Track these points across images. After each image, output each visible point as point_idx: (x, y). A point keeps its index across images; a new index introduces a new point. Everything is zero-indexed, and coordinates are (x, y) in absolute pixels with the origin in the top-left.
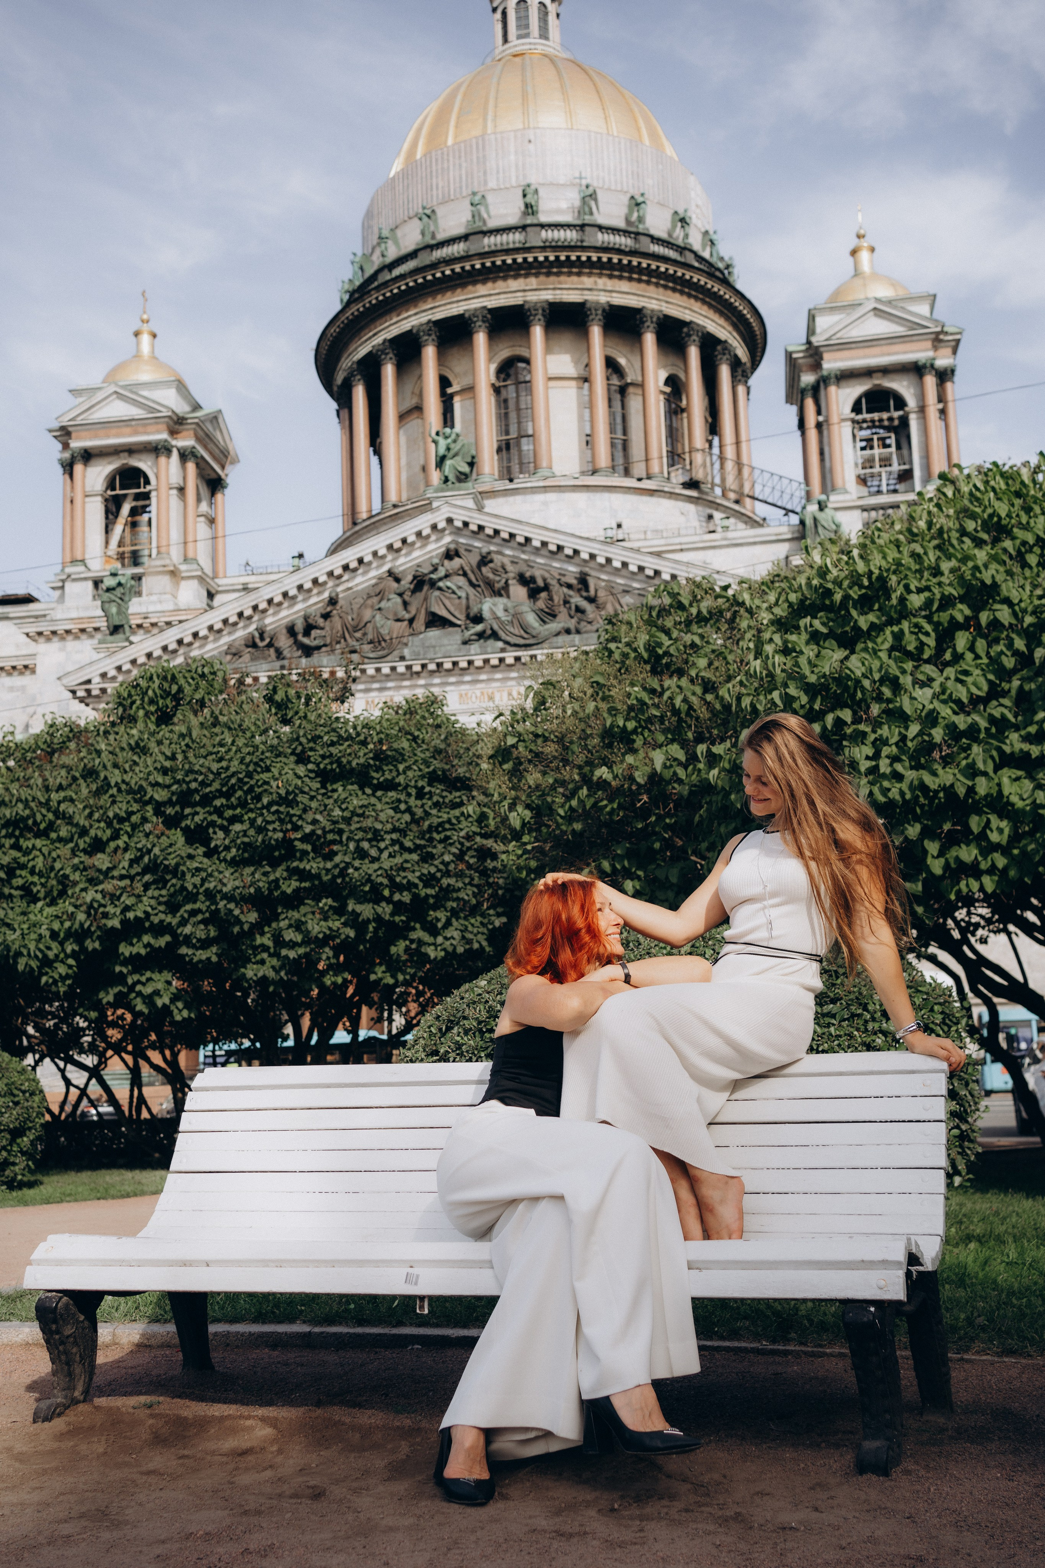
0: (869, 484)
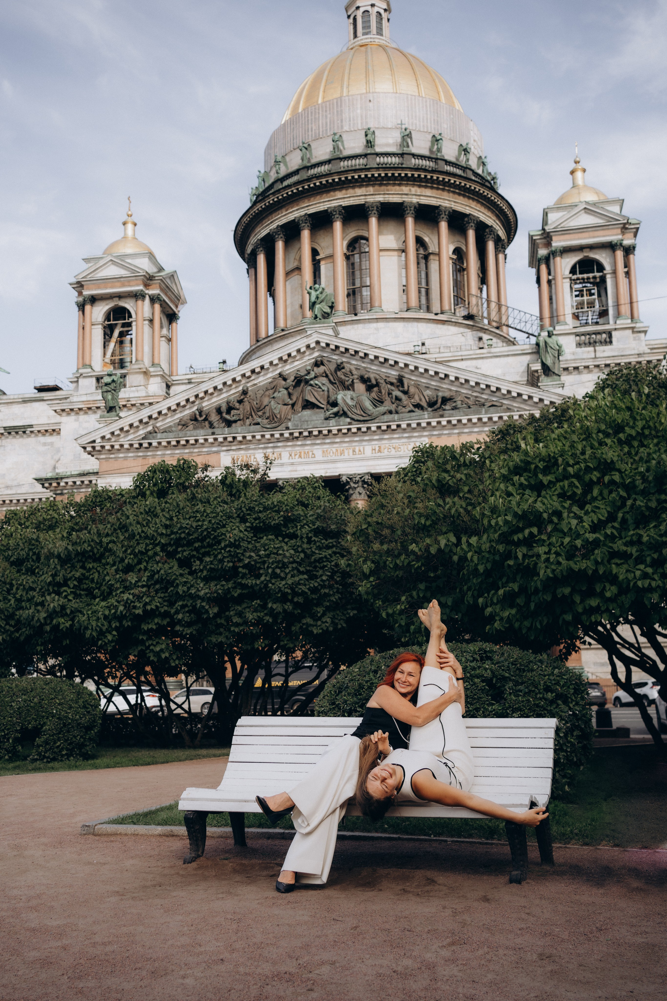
0: (580, 318)
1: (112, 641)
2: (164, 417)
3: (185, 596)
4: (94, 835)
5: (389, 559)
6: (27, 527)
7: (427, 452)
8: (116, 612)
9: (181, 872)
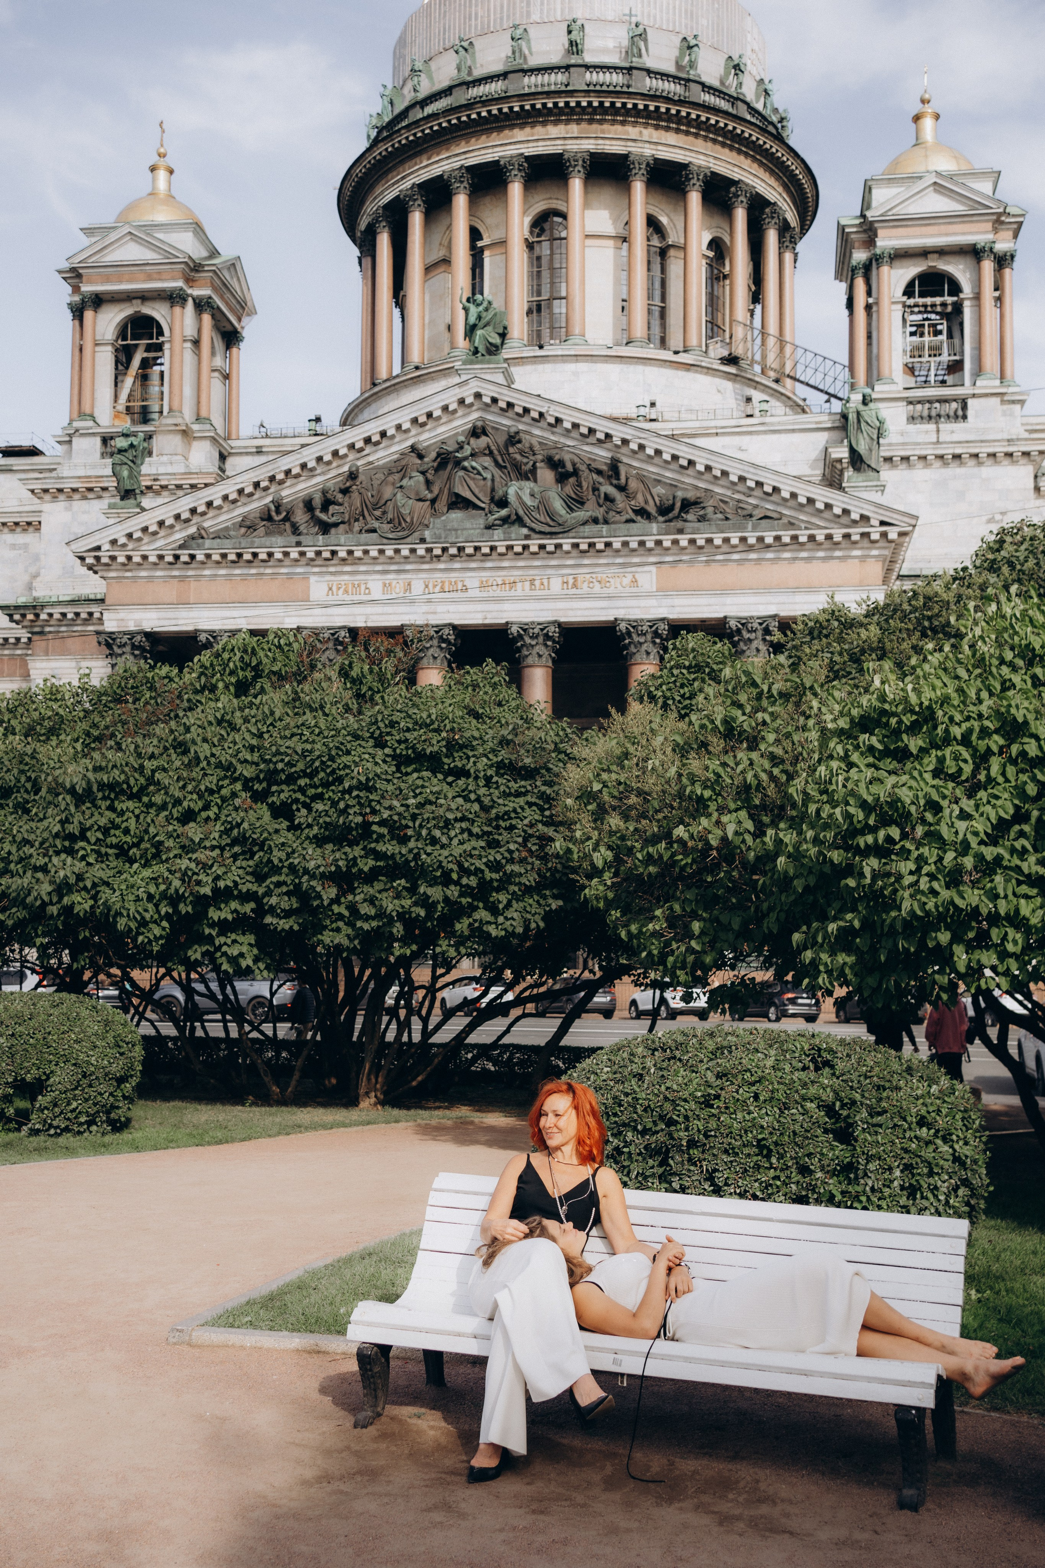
0: (917, 373)
2: (216, 512)
3: (282, 868)
4: (190, 1344)
8: (168, 888)
9: (352, 1443)
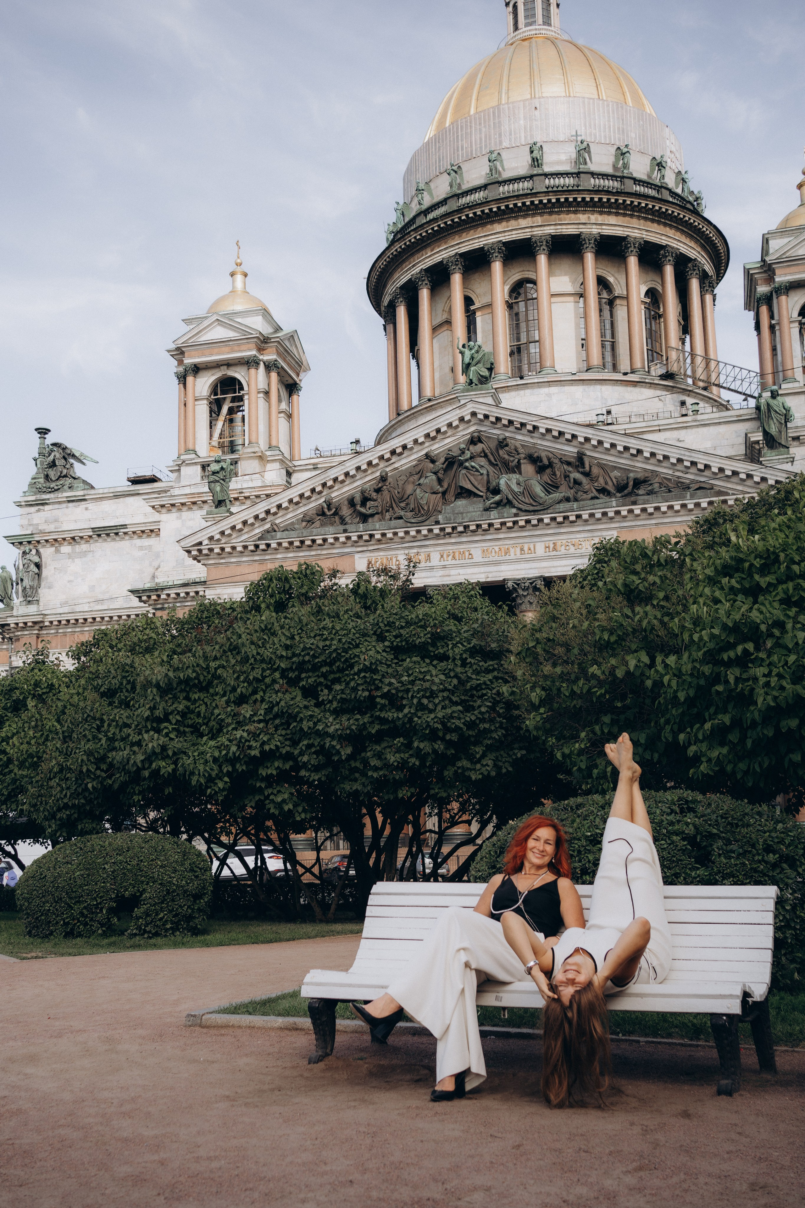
1: (224, 789)
2: (284, 512)
3: (310, 734)
4: (201, 1026)
5: (564, 685)
6: (119, 650)
7: (611, 549)
8: (228, 753)
9: (306, 1074)
